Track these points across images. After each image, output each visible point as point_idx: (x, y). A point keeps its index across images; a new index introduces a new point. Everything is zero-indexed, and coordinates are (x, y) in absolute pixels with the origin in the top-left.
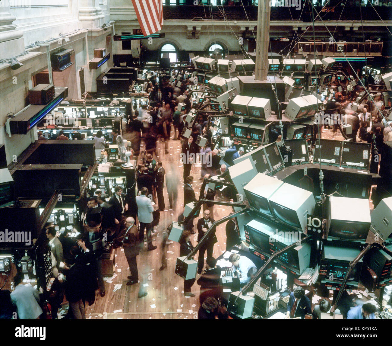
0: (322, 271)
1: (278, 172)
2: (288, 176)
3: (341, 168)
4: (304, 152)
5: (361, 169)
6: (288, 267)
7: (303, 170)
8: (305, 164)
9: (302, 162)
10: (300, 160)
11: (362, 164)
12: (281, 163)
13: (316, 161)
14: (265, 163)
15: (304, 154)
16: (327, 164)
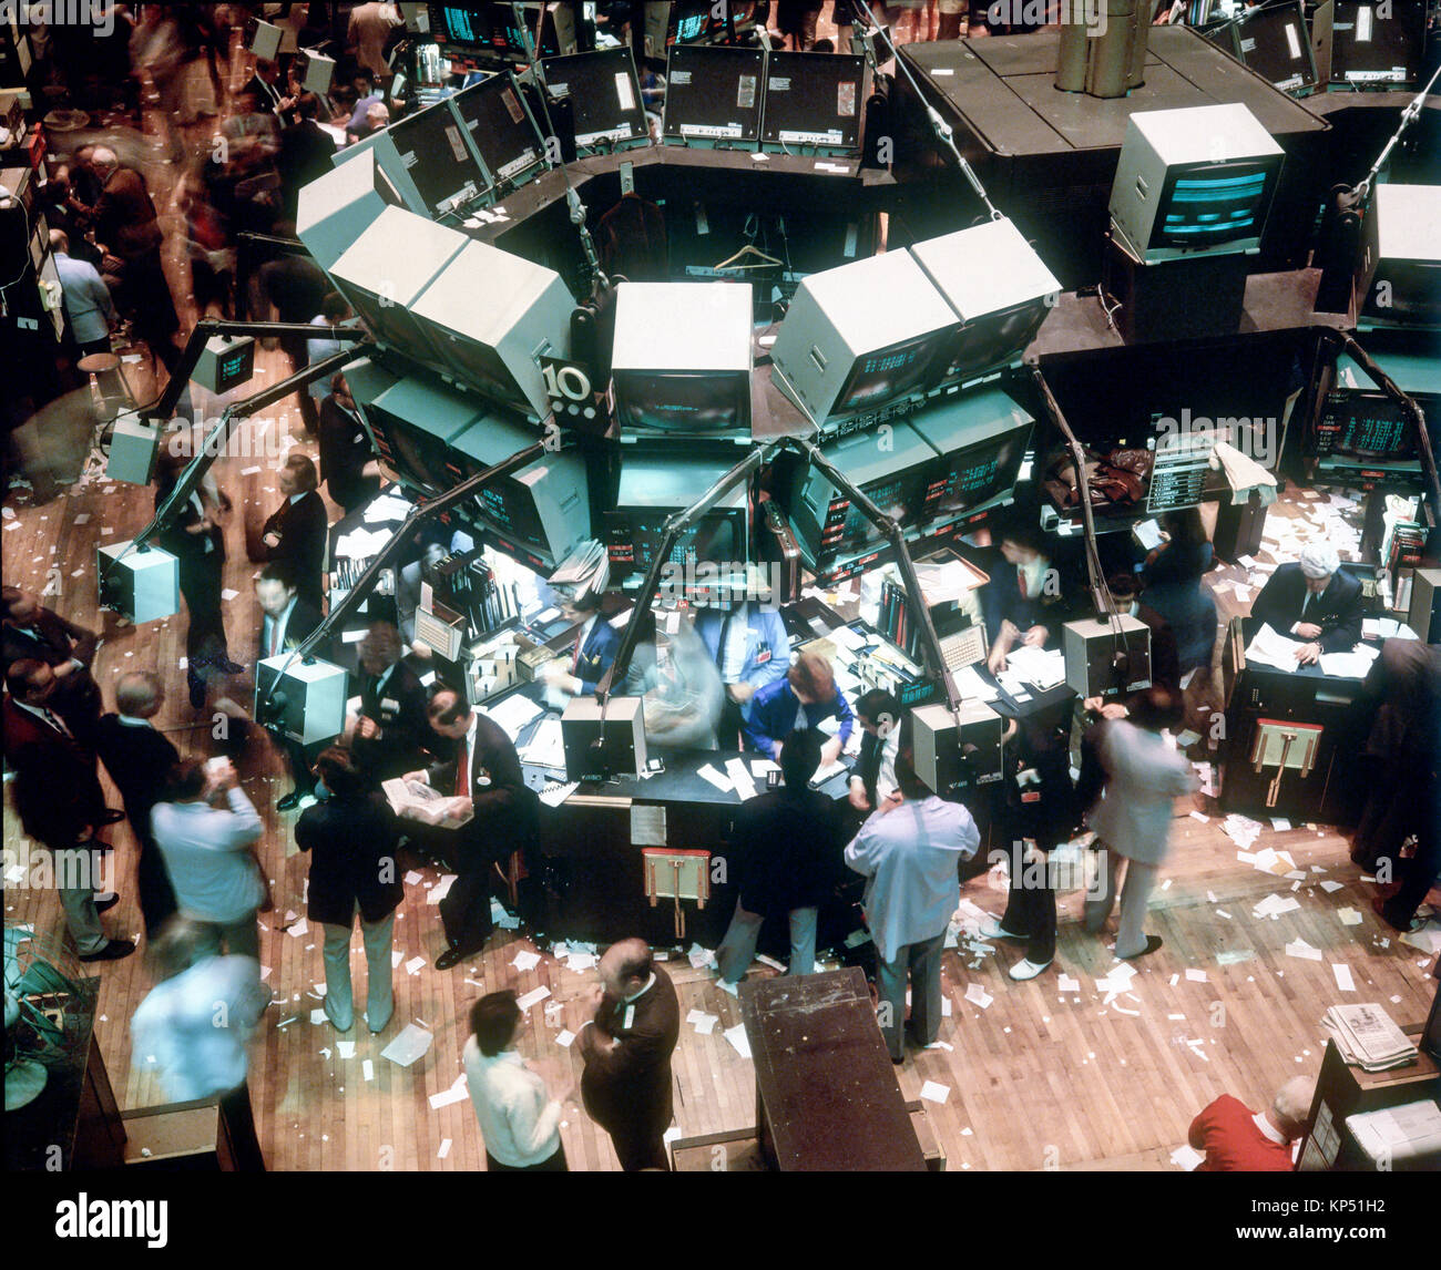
0: (618, 548)
1: (517, 189)
2: (548, 203)
3: (759, 157)
4: (626, 100)
5: (830, 155)
6: (519, 545)
7: (617, 175)
8: (630, 149)
9: (620, 141)
10: (609, 134)
11: (835, 137)
12: (536, 152)
13: (672, 133)
14: (459, 159)
15: (628, 112)
16: (711, 144)
